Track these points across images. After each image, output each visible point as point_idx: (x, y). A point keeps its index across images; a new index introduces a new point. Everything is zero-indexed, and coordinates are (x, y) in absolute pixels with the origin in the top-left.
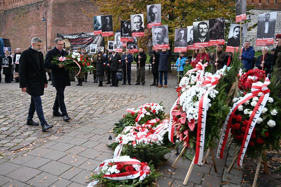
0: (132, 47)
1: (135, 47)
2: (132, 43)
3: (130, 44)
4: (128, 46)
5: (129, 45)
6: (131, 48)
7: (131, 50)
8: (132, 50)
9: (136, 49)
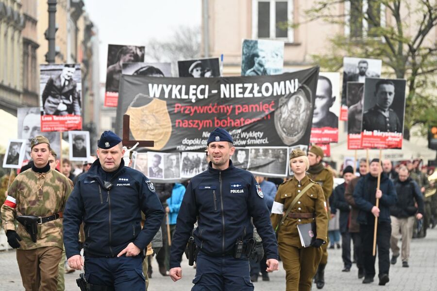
0: (62, 107)
1: (71, 110)
2: (61, 94)
3: (54, 97)
4: (47, 104)
5: (50, 98)
6: (58, 113)
7: (56, 118)
8: (61, 118)
9: (75, 118)
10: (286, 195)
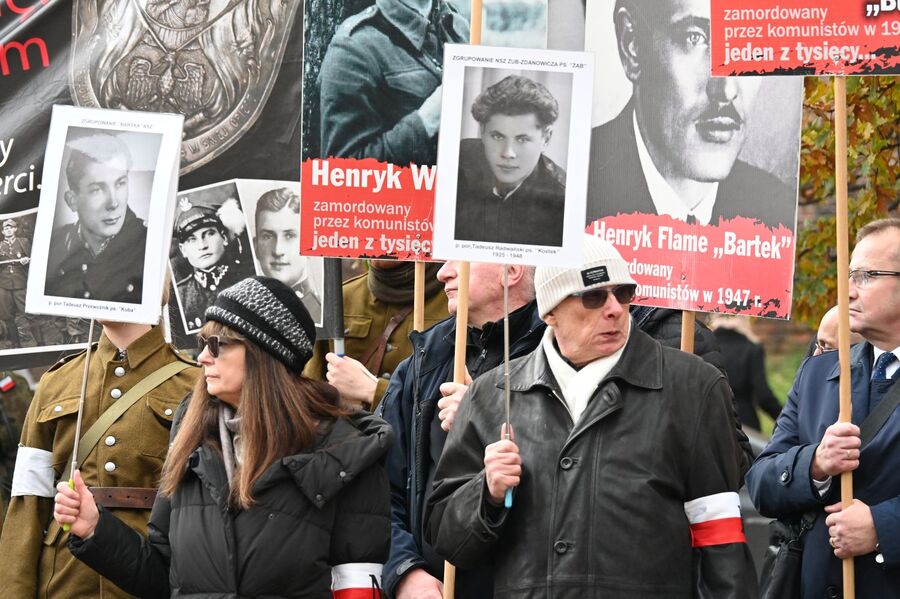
10: (58, 409)
